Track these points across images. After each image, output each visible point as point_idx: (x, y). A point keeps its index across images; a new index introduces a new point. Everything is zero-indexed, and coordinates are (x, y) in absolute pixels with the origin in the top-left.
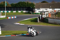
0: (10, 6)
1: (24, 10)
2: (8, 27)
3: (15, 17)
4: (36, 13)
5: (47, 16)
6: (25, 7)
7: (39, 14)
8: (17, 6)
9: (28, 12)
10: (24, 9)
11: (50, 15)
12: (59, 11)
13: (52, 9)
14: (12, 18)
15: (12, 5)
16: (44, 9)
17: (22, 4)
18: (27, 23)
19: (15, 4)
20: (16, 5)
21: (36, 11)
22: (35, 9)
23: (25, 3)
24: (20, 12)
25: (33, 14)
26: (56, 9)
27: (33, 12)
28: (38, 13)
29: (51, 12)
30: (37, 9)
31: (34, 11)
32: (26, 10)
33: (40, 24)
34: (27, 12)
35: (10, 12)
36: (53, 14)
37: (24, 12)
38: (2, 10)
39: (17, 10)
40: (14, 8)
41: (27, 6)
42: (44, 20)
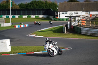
0: (18, 7)
1: (40, 14)
2: (18, 41)
3: (27, 25)
4: (59, 19)
5: (80, 23)
6: (43, 10)
7: (65, 20)
8: (28, 8)
9: (47, 17)
10: (40, 12)
11: (84, 22)
12: (97, 15)
13: (85, 12)
14: (22, 26)
15: (20, 5)
16: (73, 12)
17: (36, 5)
18: (48, 34)
19: (25, 5)
20: (27, 6)
21: (61, 15)
22: (58, 13)
23: (42, 3)
24: (33, 17)
25: (54, 20)
26: (92, 13)
27: (54, 17)
28: (63, 19)
29: (85, 17)
30: (61, 13)
31: (57, 16)
32: (44, 14)
33: (69, 36)
34: (45, 16)
35: (17, 17)
36: (88, 19)
37: (41, 16)
38: (4, 15)
39: (28, 14)
40: (25, 10)
41: (44, 8)
42: (74, 30)
